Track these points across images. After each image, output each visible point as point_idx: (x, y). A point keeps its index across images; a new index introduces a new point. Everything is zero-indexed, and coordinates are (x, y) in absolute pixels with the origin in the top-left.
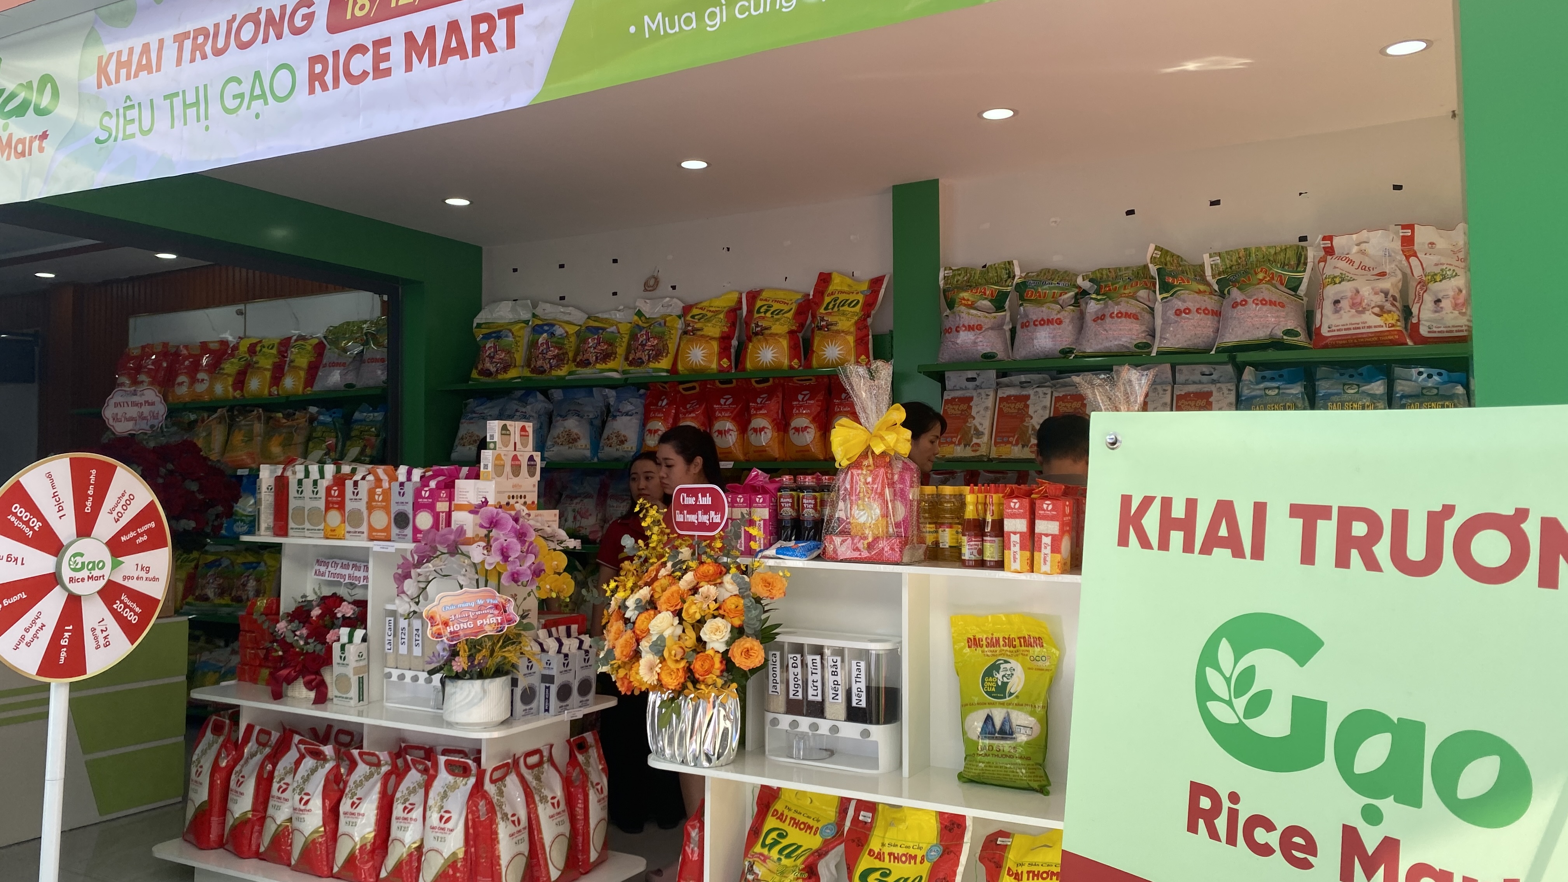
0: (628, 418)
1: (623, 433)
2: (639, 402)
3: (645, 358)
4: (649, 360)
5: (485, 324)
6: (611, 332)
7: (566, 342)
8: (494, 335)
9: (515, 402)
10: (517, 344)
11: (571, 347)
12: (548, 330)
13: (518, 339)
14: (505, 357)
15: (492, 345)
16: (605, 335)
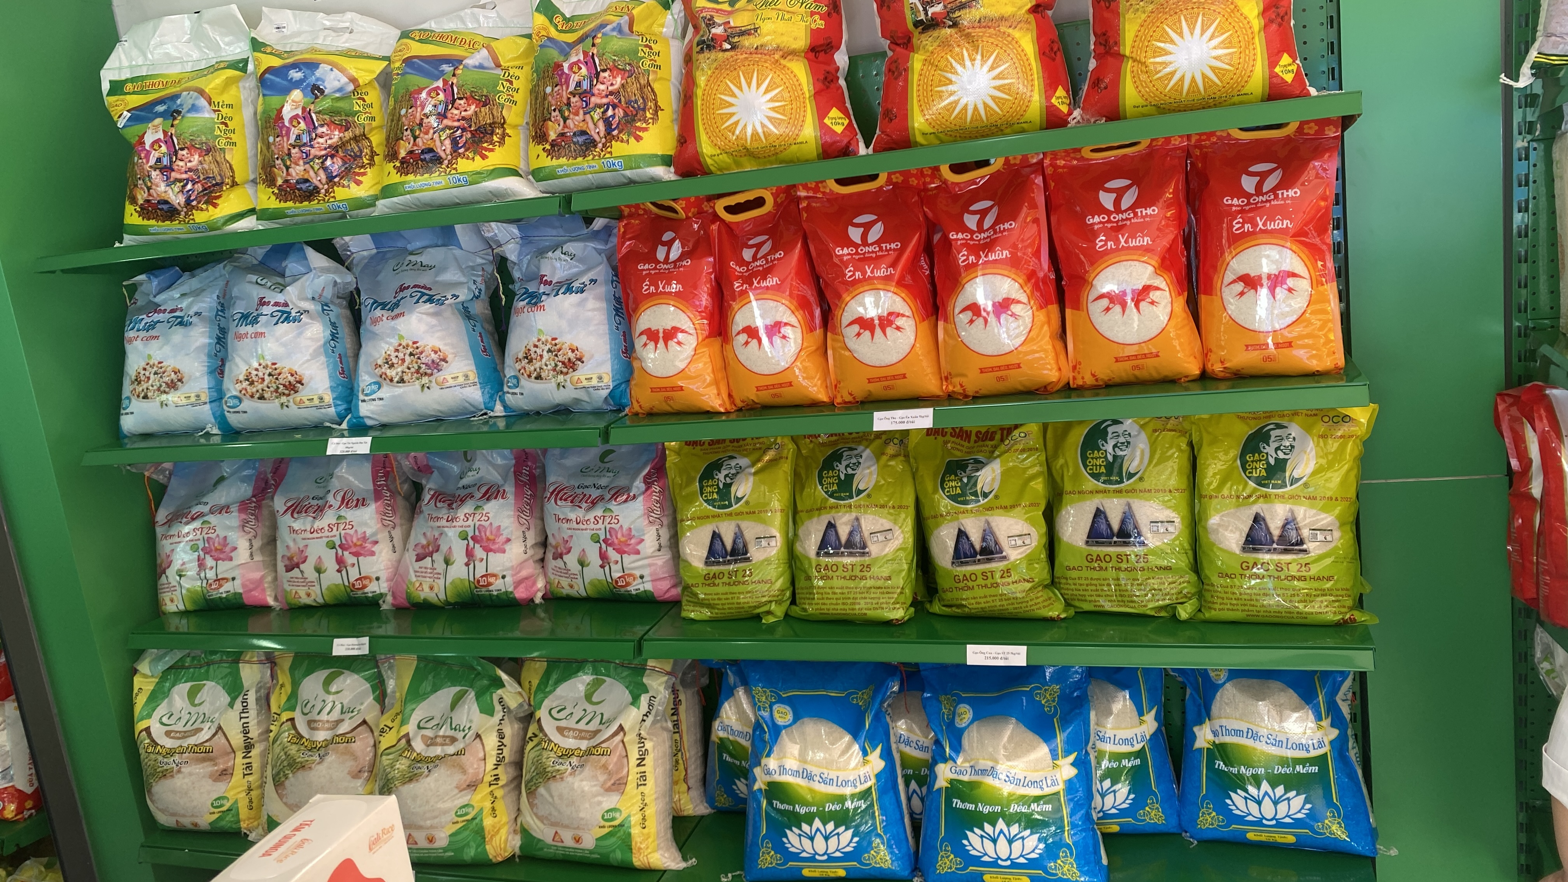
0: (574, 298)
2: (594, 251)
5: (133, 80)
6: (475, 67)
7: (356, 108)
8: (160, 108)
9: (254, 278)
10: (226, 125)
11: (373, 119)
12: (301, 81)
13: (225, 111)
14: (201, 163)
15: (161, 135)
16: (463, 78)
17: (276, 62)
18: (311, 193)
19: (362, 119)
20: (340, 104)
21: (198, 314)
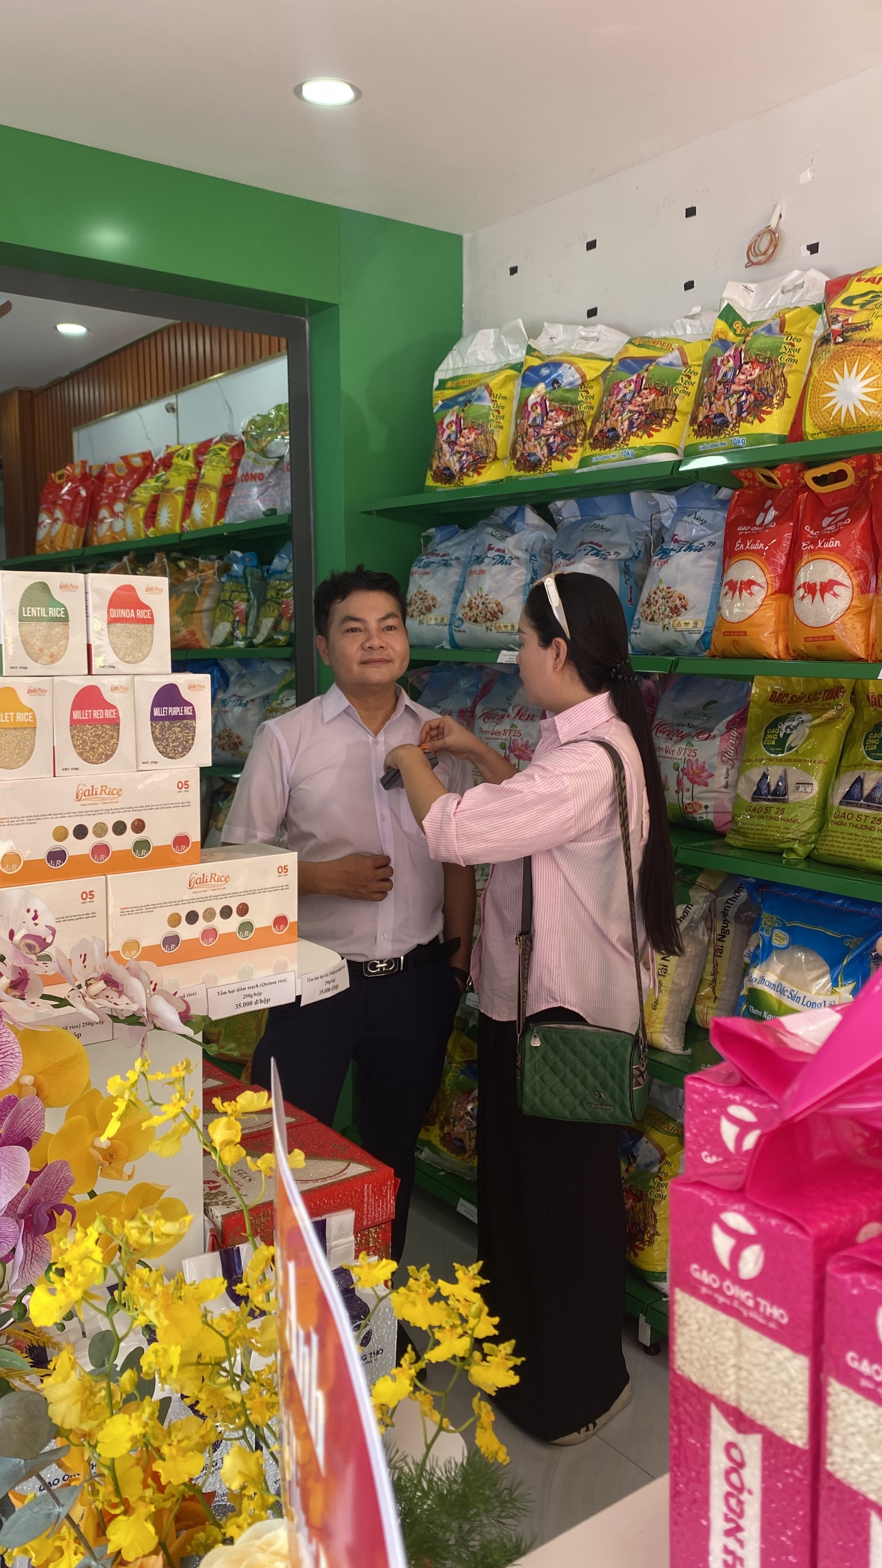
0: (693, 555)
1: (679, 589)
2: (719, 517)
3: (731, 413)
4: (739, 418)
5: (452, 379)
6: (666, 364)
7: (580, 398)
8: (461, 399)
9: (490, 530)
10: (499, 412)
11: (592, 408)
12: (548, 376)
13: (500, 402)
14: (475, 439)
15: (454, 418)
16: (651, 373)
17: (536, 362)
18: (535, 465)
19: (583, 408)
20: (569, 395)
21: (457, 559)
